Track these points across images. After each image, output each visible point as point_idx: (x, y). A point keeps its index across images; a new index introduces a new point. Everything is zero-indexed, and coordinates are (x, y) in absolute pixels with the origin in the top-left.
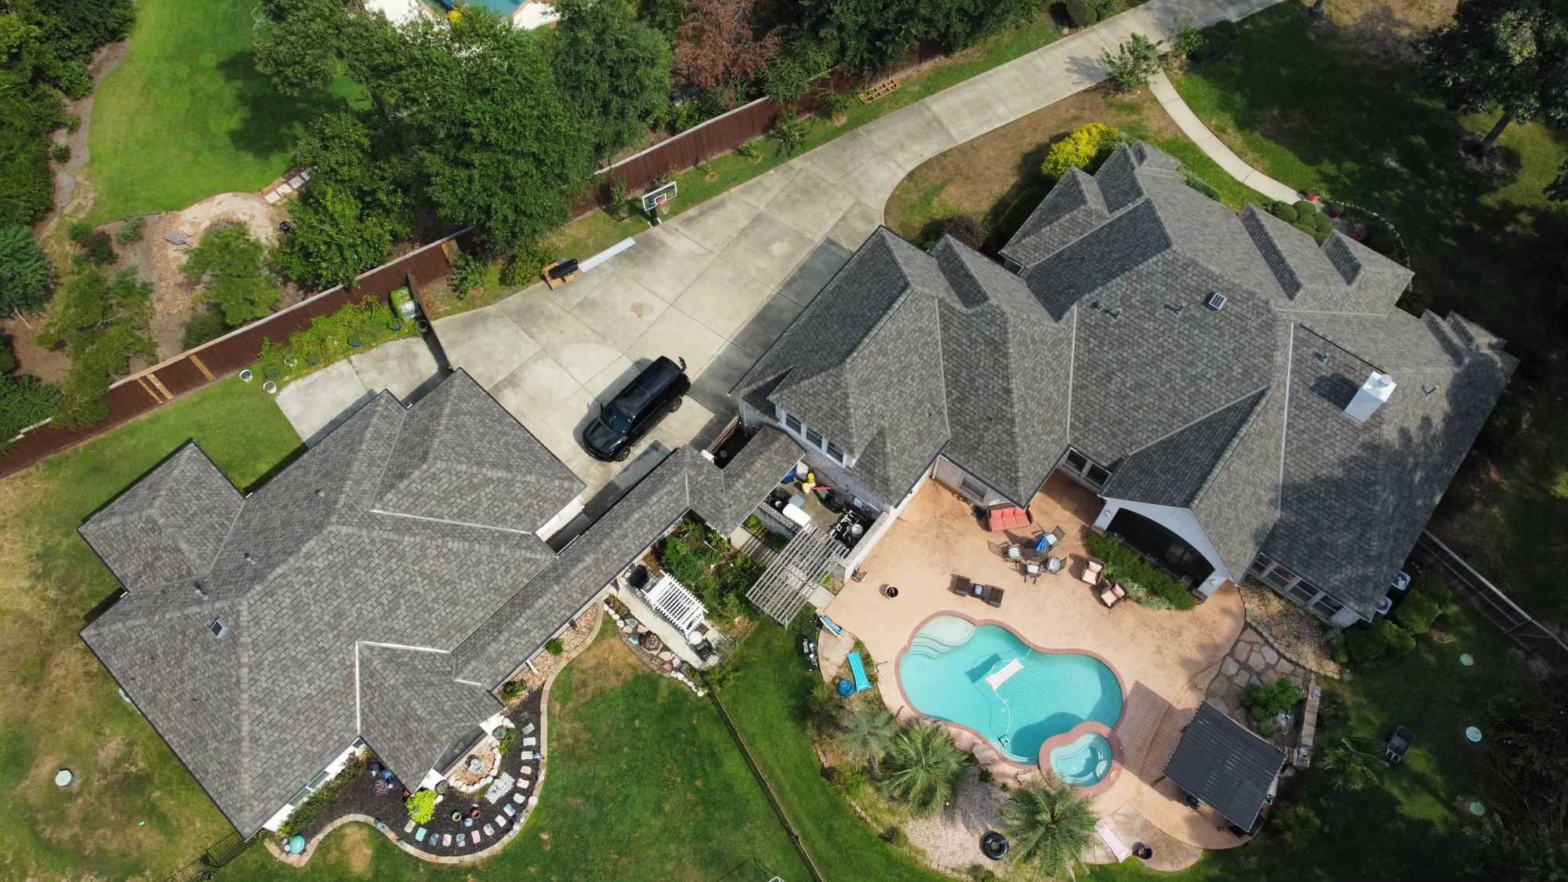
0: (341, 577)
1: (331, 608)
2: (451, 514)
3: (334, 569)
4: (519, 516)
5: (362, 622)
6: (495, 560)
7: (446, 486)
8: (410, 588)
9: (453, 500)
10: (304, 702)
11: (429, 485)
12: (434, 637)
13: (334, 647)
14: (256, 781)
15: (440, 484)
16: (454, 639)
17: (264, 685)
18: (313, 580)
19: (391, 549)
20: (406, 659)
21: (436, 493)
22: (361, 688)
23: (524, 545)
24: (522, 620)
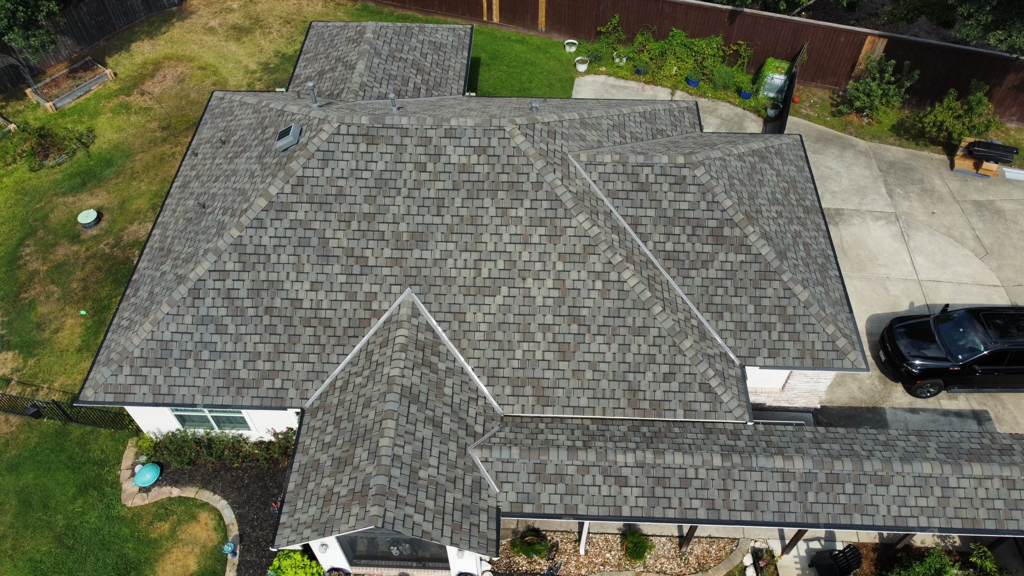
0: (463, 193)
1: (419, 219)
2: (660, 247)
3: (465, 177)
4: (742, 326)
5: (436, 272)
6: (665, 348)
7: (684, 206)
8: (529, 282)
9: (677, 230)
10: (287, 303)
11: (666, 187)
12: (500, 373)
13: (377, 271)
14: (153, 344)
15: (679, 197)
16: (523, 400)
17: (265, 240)
18: (430, 167)
19: (551, 214)
20: (442, 366)
21: (665, 204)
22: (361, 350)
23: (719, 367)
24: (630, 458)
